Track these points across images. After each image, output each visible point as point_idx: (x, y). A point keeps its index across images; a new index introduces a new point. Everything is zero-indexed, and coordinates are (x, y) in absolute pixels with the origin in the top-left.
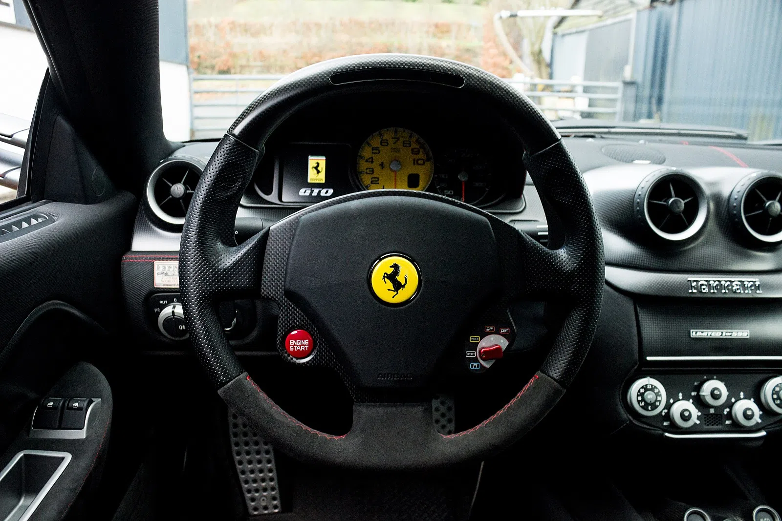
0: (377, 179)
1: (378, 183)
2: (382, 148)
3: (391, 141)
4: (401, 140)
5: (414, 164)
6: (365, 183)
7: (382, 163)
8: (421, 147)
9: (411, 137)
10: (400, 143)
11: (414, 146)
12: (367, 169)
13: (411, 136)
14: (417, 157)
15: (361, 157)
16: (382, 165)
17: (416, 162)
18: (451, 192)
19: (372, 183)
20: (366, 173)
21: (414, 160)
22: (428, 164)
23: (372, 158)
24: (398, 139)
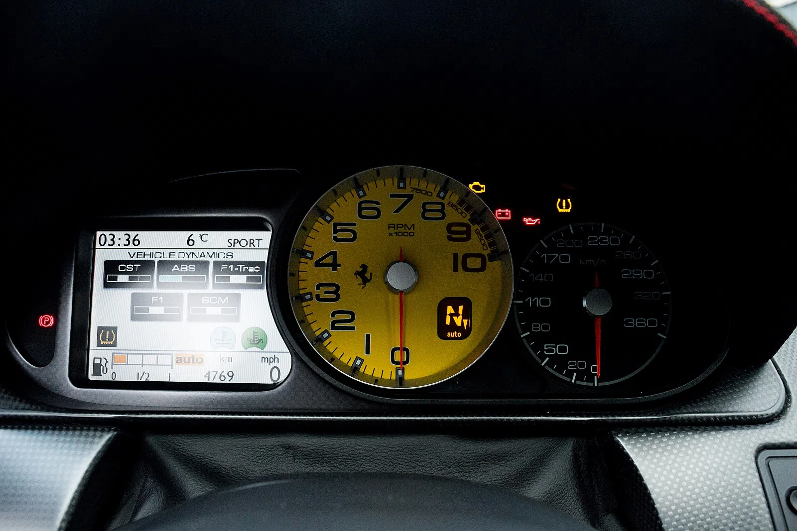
0: (349, 317)
1: (353, 328)
2: (363, 227)
3: (388, 206)
4: (419, 200)
5: (456, 269)
6: (314, 327)
7: (364, 267)
8: (473, 221)
9: (446, 192)
10: (414, 209)
11: (453, 216)
12: (318, 287)
13: (444, 189)
14: (462, 248)
15: (302, 253)
16: (363, 275)
17: (460, 263)
18: (562, 349)
19: (333, 328)
20: (318, 297)
21: (456, 256)
22: (494, 267)
23: (334, 253)
24: (410, 197)
